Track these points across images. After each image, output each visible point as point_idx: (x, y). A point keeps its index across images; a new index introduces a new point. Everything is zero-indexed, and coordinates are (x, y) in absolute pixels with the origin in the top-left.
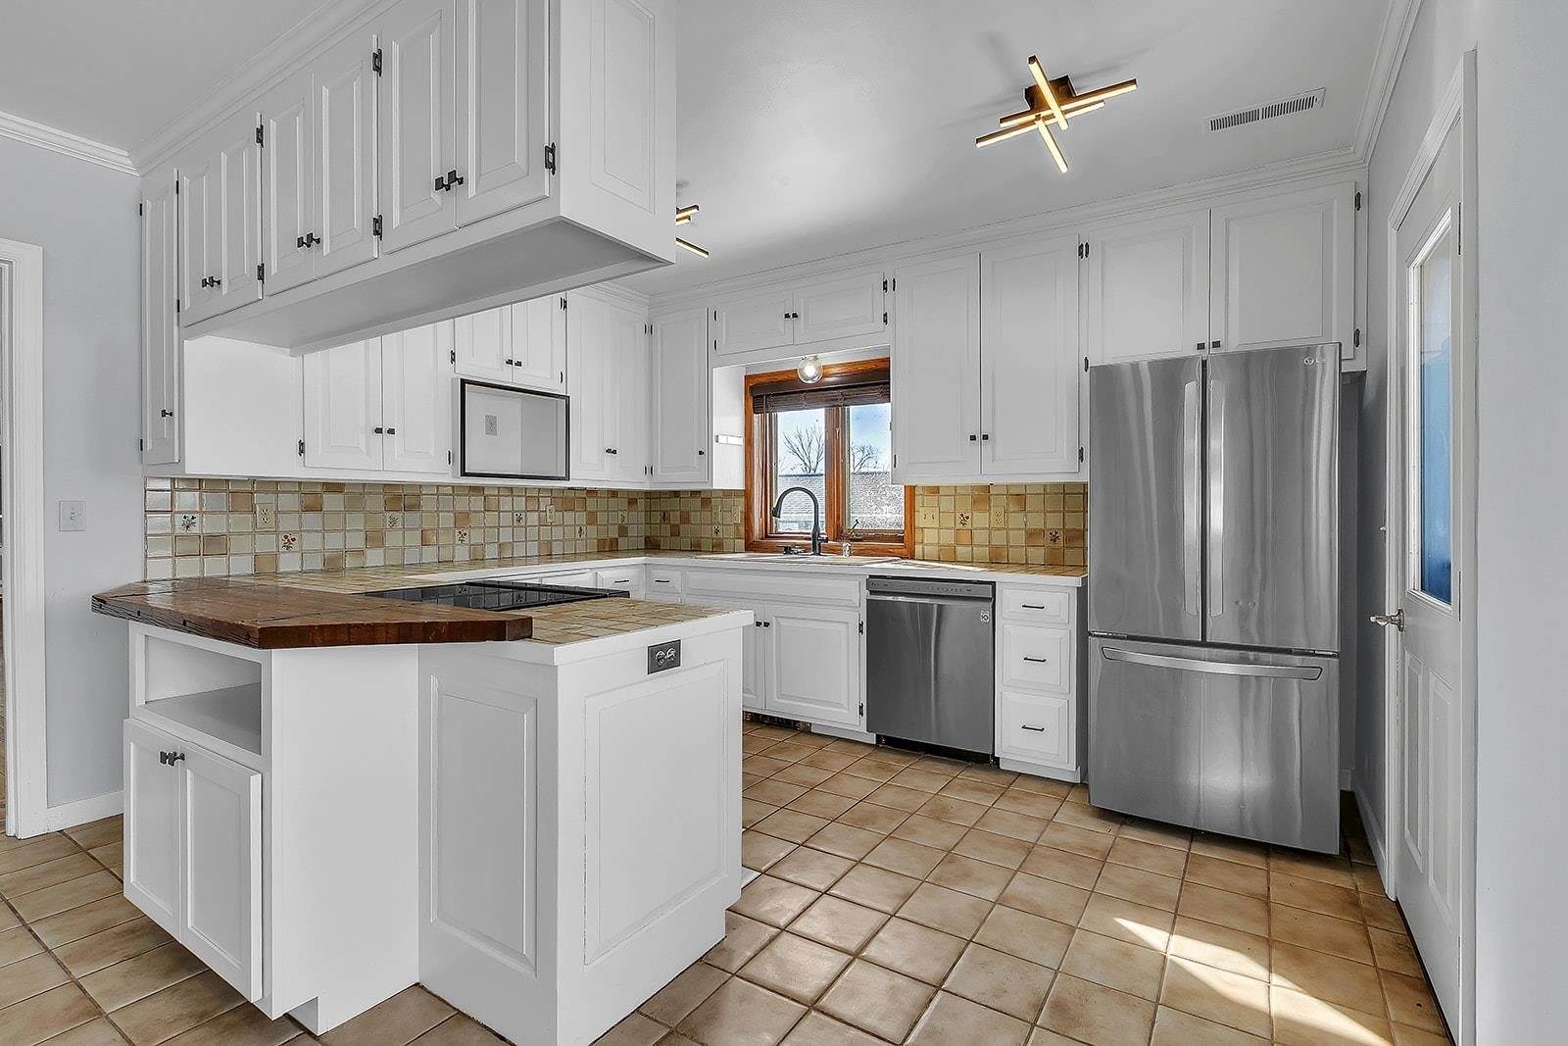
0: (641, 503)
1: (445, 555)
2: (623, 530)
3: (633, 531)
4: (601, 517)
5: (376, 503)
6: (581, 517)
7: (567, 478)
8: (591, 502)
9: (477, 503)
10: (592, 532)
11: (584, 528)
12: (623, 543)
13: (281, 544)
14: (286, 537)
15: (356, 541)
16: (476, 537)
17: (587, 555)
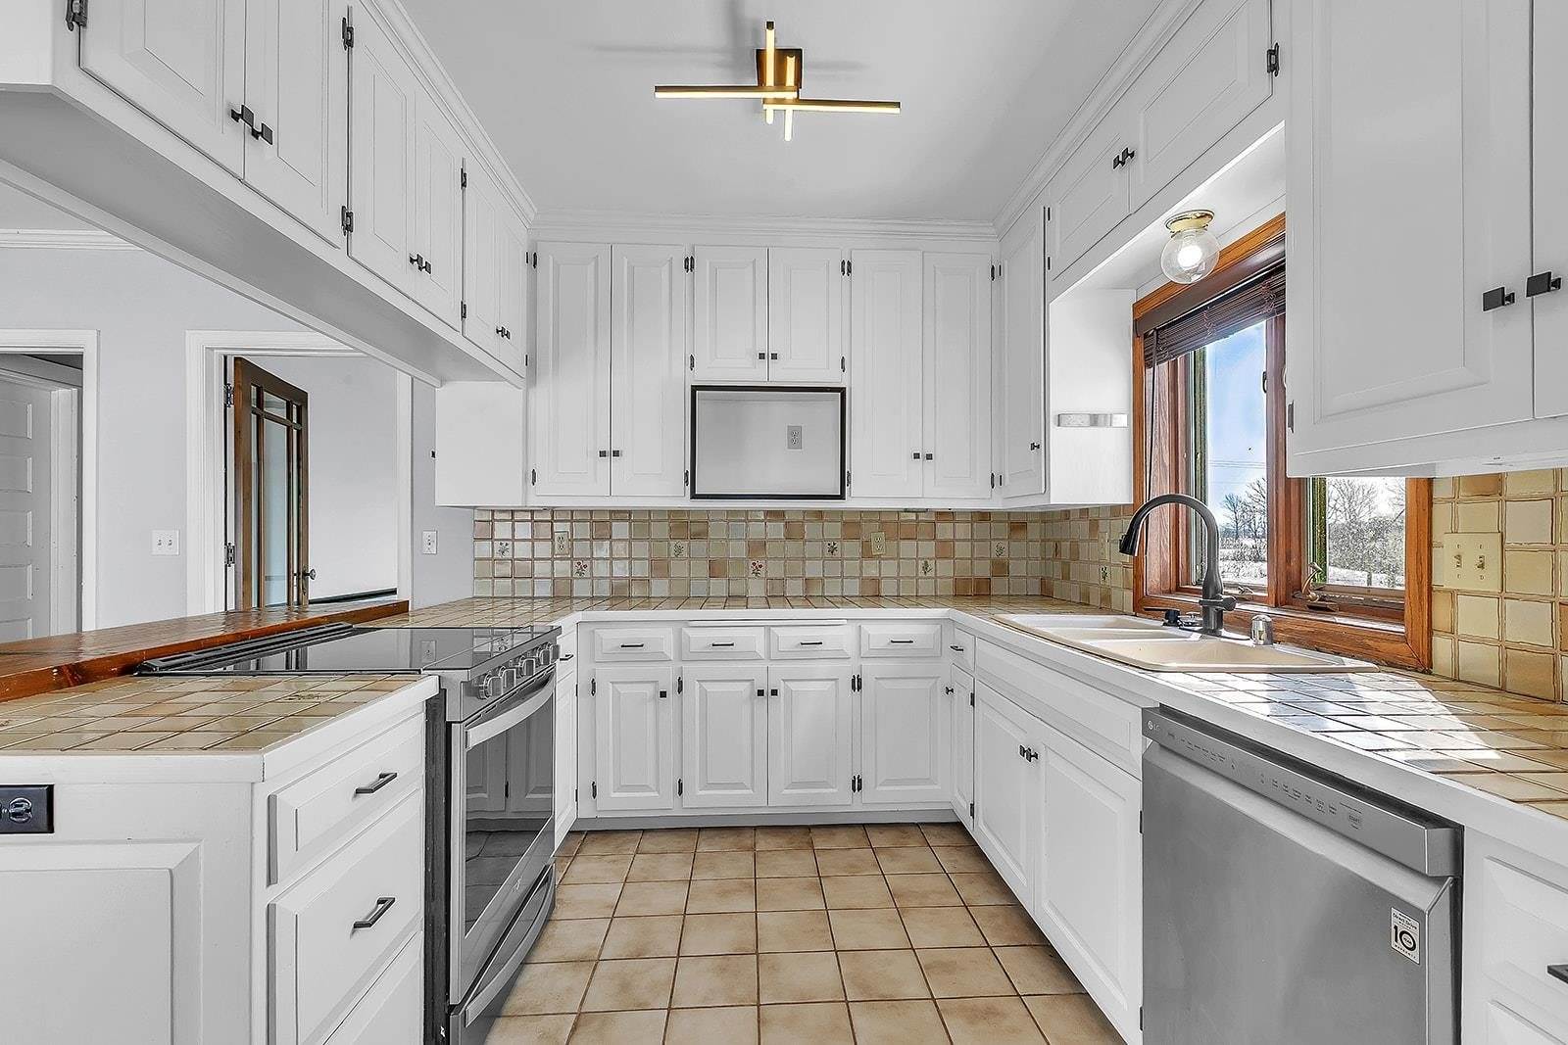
0: (1034, 531)
1: (737, 588)
2: (1001, 568)
3: (1018, 568)
4: (962, 550)
5: (660, 530)
6: (928, 549)
7: (841, 497)
8: (945, 530)
9: (777, 529)
10: (945, 568)
11: (931, 563)
12: (999, 586)
13: (575, 570)
14: (579, 564)
15: (641, 569)
16: (775, 569)
17: (935, 599)
